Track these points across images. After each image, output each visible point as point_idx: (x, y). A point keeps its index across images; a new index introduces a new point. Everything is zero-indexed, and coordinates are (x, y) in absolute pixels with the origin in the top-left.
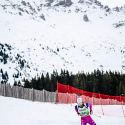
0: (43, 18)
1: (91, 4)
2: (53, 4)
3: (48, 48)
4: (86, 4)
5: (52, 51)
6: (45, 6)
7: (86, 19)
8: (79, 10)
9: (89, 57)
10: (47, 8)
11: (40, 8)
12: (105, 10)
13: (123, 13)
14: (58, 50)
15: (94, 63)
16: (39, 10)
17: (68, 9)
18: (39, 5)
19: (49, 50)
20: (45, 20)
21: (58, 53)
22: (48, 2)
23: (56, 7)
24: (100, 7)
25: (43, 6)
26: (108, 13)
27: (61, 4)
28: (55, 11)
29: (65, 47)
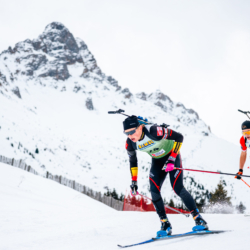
0: (17, 92)
1: (101, 81)
2: (38, 72)
3: (20, 145)
4: (92, 80)
5: (26, 151)
6: (23, 73)
7: (90, 105)
8: (79, 89)
9: (87, 169)
10: (25, 77)
11: (15, 76)
12: (123, 95)
13: (152, 104)
14: (37, 151)
15: (95, 180)
16: (12, 79)
17: (61, 83)
18: (14, 71)
19: (22, 149)
20: (20, 96)
21: (36, 155)
22: (29, 68)
23: (42, 79)
24: (115, 88)
25: (20, 74)
26: (127, 100)
27: (51, 74)
28: (38, 84)
29: (49, 147)
